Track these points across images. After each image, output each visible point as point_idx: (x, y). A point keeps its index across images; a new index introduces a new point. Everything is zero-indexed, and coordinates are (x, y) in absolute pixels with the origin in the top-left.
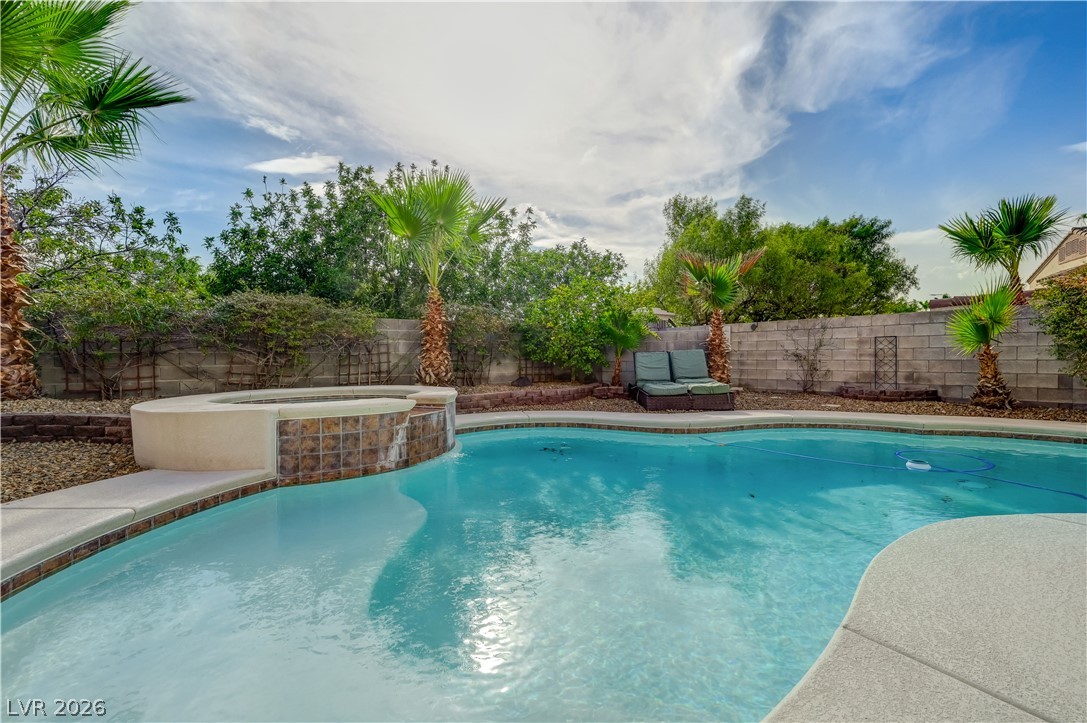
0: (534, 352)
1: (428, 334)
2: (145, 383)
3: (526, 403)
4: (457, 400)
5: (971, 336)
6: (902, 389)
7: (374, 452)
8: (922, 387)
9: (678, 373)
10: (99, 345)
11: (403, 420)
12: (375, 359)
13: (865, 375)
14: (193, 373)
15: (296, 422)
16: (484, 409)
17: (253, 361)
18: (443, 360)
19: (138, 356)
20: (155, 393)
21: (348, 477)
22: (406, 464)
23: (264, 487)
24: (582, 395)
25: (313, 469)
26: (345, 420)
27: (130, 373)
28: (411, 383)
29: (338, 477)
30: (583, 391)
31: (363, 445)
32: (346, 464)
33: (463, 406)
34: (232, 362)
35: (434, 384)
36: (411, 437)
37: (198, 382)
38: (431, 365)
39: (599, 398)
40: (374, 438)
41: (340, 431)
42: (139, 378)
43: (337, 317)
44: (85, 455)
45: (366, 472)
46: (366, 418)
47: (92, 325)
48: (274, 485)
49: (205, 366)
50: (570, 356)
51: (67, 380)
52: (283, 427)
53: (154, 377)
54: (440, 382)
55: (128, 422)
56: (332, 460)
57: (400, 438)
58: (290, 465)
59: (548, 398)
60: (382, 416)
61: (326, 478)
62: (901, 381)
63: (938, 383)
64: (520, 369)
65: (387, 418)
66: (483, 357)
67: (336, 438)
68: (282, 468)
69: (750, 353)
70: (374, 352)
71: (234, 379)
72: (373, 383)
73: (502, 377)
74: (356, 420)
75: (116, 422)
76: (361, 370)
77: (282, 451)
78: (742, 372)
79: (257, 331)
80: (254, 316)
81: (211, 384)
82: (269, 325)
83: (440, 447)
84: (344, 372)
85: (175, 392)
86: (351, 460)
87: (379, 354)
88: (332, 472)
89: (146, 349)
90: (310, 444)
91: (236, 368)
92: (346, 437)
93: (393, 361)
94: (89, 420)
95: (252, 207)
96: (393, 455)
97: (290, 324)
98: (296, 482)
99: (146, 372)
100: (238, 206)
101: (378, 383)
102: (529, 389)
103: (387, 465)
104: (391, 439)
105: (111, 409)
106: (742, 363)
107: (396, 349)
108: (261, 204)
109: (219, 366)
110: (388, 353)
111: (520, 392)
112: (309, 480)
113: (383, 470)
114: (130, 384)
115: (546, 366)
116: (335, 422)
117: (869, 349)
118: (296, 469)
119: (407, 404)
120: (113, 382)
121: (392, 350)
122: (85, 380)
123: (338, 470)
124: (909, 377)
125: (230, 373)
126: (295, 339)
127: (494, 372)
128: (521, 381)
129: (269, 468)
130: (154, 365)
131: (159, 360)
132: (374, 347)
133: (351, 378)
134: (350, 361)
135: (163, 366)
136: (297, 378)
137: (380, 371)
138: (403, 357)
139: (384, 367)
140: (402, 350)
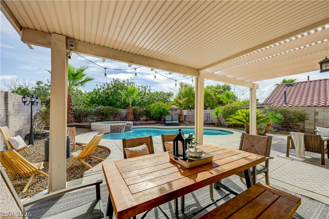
0: (149, 115)
1: (129, 112)
2: (86, 120)
3: (146, 124)
4: (133, 124)
5: (215, 115)
6: (210, 123)
7: (121, 130)
8: (213, 122)
9: (173, 119)
10: (81, 115)
11: (125, 126)
12: (120, 116)
13: (206, 120)
14: (92, 119)
15: (112, 126)
16: (138, 125)
17: (101, 117)
18: (132, 117)
19: (85, 116)
22: (125, 131)
23: (109, 133)
24: (156, 123)
28: (126, 121)
29: (117, 132)
30: (157, 122)
31: (120, 129)
33: (134, 125)
35: (130, 121)
36: (126, 128)
38: (130, 118)
39: (160, 123)
41: (117, 127)
45: (120, 132)
49: (94, 118)
50: (155, 116)
51: (75, 120)
54: (131, 121)
57: (124, 128)
59: (150, 123)
61: (115, 132)
62: (210, 121)
63: (215, 122)
64: (146, 118)
65: (123, 126)
66: (139, 116)
68: (111, 131)
69: (190, 116)
71: (98, 120)
72: (120, 121)
73: (143, 120)
74: (119, 126)
76: (118, 118)
77: (111, 129)
78: (189, 119)
79: (102, 112)
81: (95, 121)
82: (104, 111)
83: (129, 130)
84: (115, 119)
87: (121, 116)
89: (86, 115)
90: (114, 128)
91: (98, 118)
93: (123, 117)
96: (124, 130)
98: (112, 133)
99: (86, 118)
101: (121, 121)
102: (147, 122)
106: (189, 117)
107: (124, 115)
109: (96, 118)
111: (145, 122)
112: (114, 133)
113: (122, 132)
114: (83, 120)
115: (151, 118)
116: (117, 126)
117: (206, 116)
118: (112, 131)
119: (125, 124)
120: (82, 120)
122: (78, 120)
123: (117, 131)
124: (211, 121)
125: (97, 119)
126: (108, 114)
127: (141, 119)
128: (146, 120)
129: (109, 131)
131: (88, 117)
132: (120, 114)
133: (116, 120)
134: (116, 117)
135: (88, 118)
136: (107, 120)
137: (121, 119)
138: (125, 116)
139: (122, 118)
140: (125, 115)
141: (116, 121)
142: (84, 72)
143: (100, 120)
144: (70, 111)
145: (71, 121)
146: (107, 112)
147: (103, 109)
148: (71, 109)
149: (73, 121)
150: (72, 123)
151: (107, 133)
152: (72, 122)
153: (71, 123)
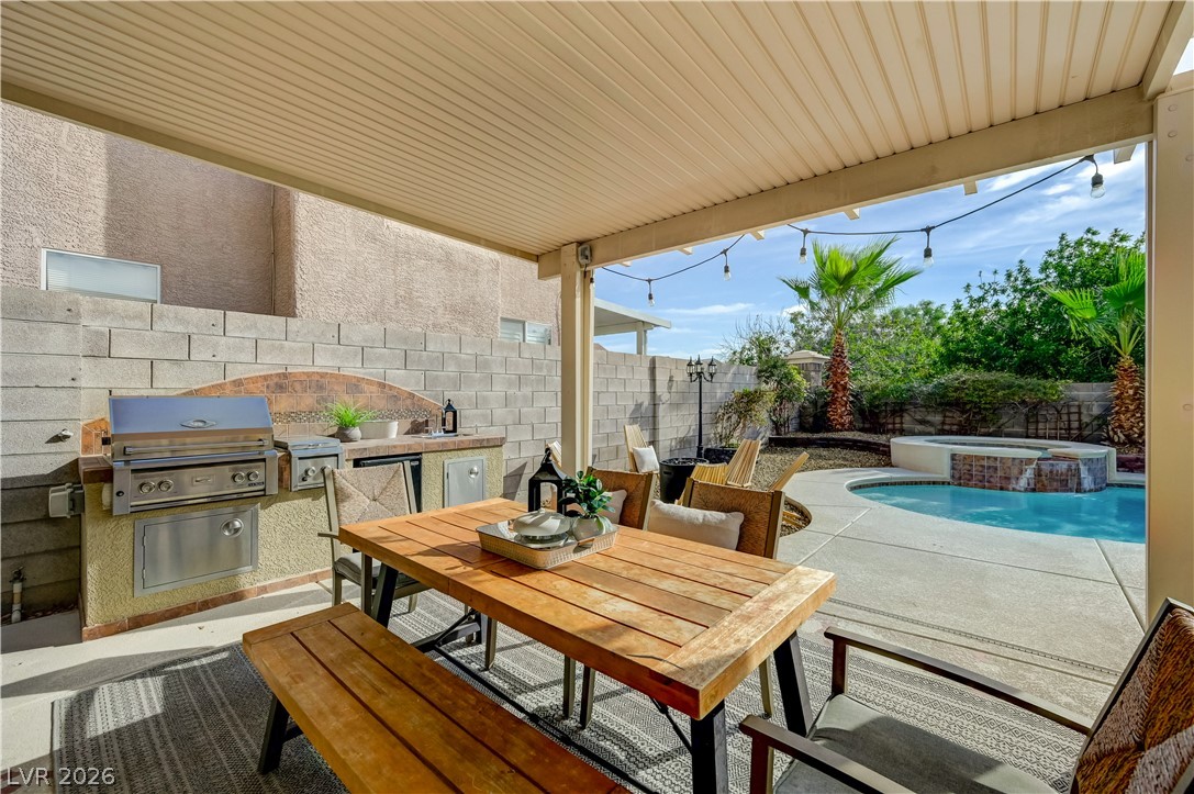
1: (1118, 398)
2: (898, 426)
7: (1008, 479)
10: (877, 407)
11: (1032, 464)
12: (1065, 417)
14: (922, 422)
15: (960, 455)
17: (958, 417)
19: (894, 413)
20: (902, 432)
21: (990, 488)
22: (1034, 490)
23: (943, 483)
25: (969, 480)
26: (989, 458)
27: (890, 421)
29: (984, 487)
31: (999, 473)
32: (989, 482)
34: (945, 417)
36: (1038, 475)
37: (924, 429)
40: (1008, 471)
41: (985, 463)
42: (894, 423)
43: (1021, 387)
44: (874, 458)
45: (1002, 489)
46: (1001, 458)
47: (875, 397)
48: (949, 484)
49: (929, 418)
52: (953, 457)
53: (902, 423)
55: (889, 447)
56: (980, 478)
57: (1029, 474)
58: (957, 476)
60: (1014, 459)
61: (976, 486)
65: (1017, 461)
67: (983, 466)
68: (953, 477)
70: (1065, 411)
71: (946, 427)
75: (884, 446)
76: (1049, 426)
77: (953, 468)
79: (958, 399)
80: (956, 389)
81: (932, 430)
82: (967, 394)
83: (1071, 487)
84: (1032, 428)
85: (912, 433)
86: (992, 479)
87: (1069, 414)
88: (980, 484)
89: (898, 409)
90: (968, 467)
91: (947, 421)
92: (989, 467)
93: (1085, 420)
94: (875, 444)
95: (971, 297)
96: (1023, 483)
97: (981, 393)
98: (960, 485)
99: (898, 420)
100: (958, 301)
103: (1018, 488)
104: (1021, 473)
105: (881, 439)
107: (1088, 410)
108: (976, 293)
109: (938, 418)
110: (1080, 413)
112: (967, 485)
113: (1014, 490)
114: (890, 426)
116: (983, 458)
118: (960, 478)
119: (1039, 454)
121: (1084, 411)
122: (871, 423)
123: (984, 483)
125: (943, 423)
126: (986, 403)
129: (946, 475)
130: (902, 417)
131: (905, 414)
132: (1062, 408)
133: (1041, 432)
134: (1034, 419)
135: (907, 418)
136: (991, 430)
137: (1070, 429)
138: (1098, 418)
139: (1075, 425)
140: (1096, 411)
141: (1037, 437)
142: (886, 257)
143: (955, 428)
144: (840, 395)
145: (843, 425)
146: (980, 397)
147: (964, 382)
148: (845, 388)
149: (846, 427)
150: (846, 433)
151: (934, 483)
152: (846, 430)
153: (841, 431)
